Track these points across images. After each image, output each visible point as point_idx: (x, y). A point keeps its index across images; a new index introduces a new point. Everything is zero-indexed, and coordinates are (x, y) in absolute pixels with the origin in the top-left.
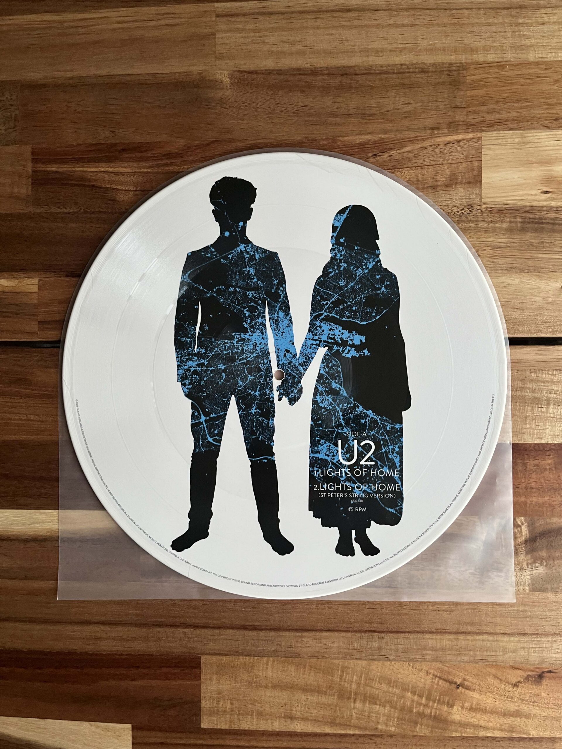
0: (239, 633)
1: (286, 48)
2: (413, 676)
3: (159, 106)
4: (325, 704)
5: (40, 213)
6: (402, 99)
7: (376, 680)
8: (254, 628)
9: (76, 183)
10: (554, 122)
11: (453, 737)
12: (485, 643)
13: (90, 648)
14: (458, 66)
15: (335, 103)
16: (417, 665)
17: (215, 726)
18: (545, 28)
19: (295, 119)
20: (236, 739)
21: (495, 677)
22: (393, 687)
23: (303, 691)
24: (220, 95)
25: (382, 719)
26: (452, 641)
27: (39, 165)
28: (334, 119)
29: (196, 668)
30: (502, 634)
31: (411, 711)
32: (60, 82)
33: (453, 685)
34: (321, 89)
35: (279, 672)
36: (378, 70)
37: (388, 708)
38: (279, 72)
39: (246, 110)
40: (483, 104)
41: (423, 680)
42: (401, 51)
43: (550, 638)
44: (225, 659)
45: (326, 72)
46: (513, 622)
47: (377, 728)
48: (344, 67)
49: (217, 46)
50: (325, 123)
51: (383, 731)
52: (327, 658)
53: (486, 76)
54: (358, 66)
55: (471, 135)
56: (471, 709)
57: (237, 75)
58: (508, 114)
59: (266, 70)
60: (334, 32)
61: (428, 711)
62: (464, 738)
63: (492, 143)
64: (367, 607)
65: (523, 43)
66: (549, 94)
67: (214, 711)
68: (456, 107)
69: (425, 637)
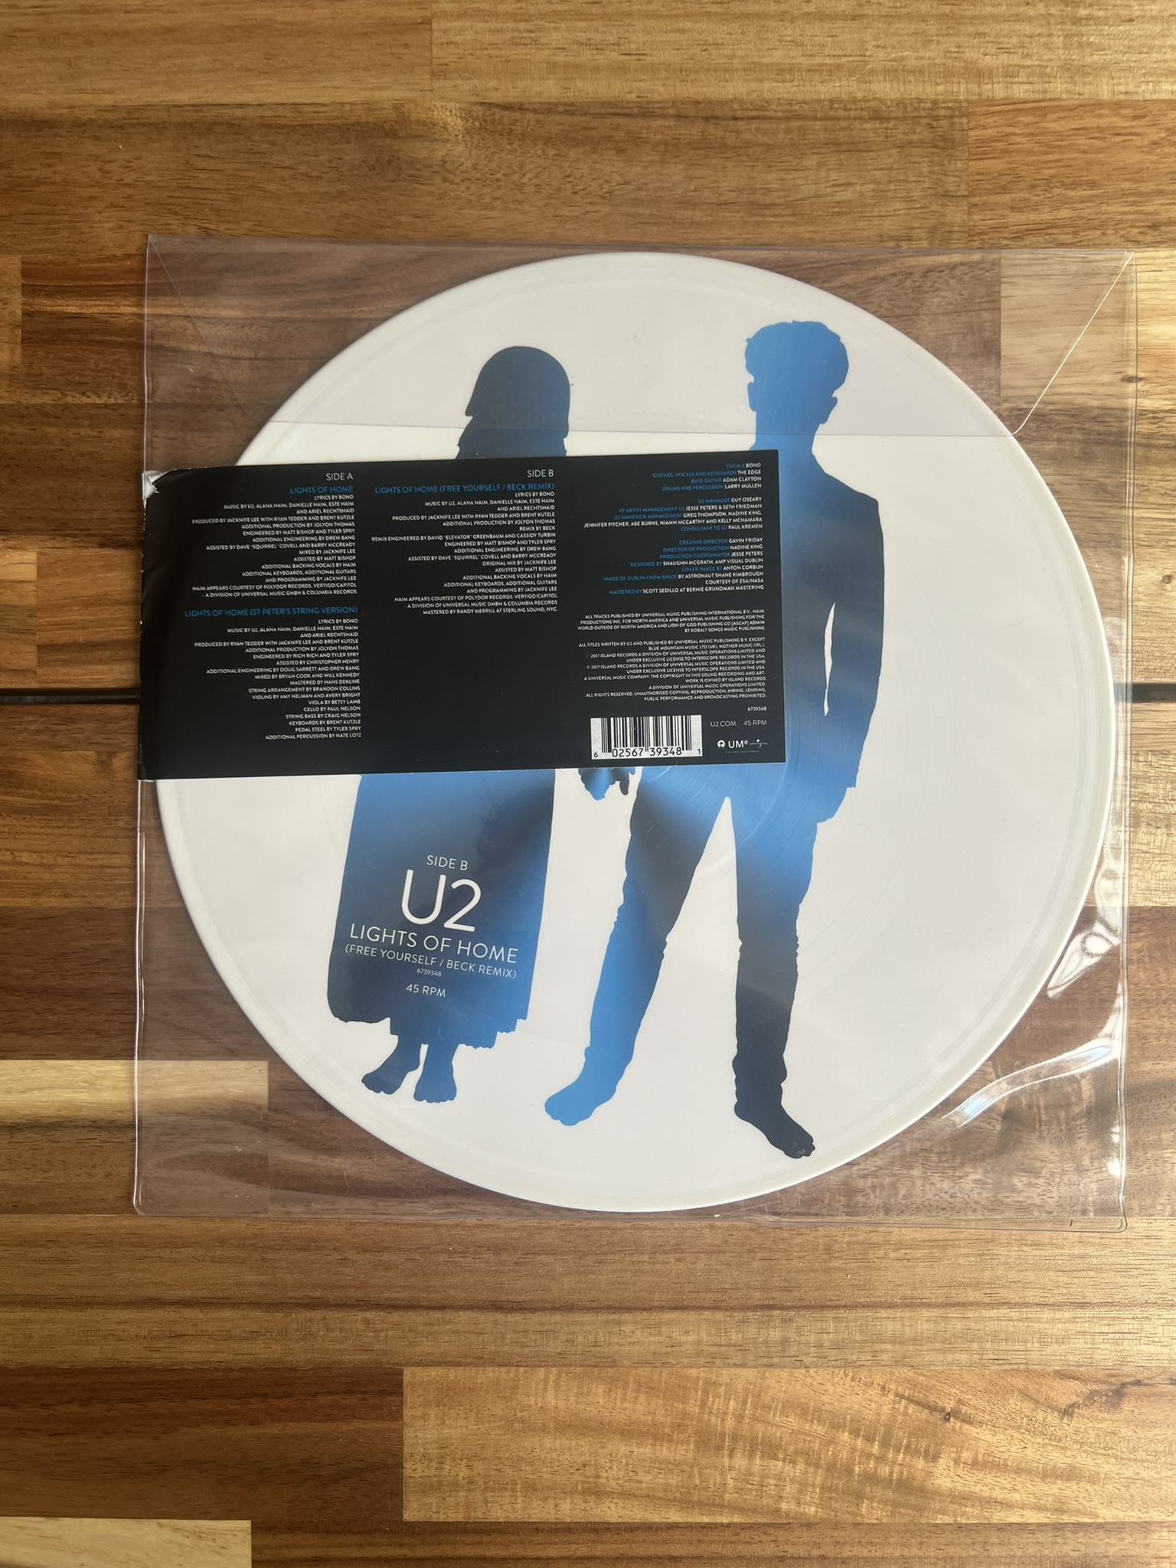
0: (486, 1320)
1: (586, 56)
2: (854, 1398)
3: (307, 175)
4: (669, 1463)
5: (42, 406)
6: (834, 175)
7: (776, 1407)
8: (518, 1307)
9: (121, 339)
10: (1151, 232)
11: (937, 1525)
12: (1004, 1323)
13: (158, 1358)
14: (949, 108)
15: (690, 178)
16: (863, 1375)
17: (435, 1516)
18: (1135, 29)
19: (606, 209)
20: (480, 1543)
21: (1025, 1395)
22: (812, 1421)
23: (623, 1435)
24: (440, 154)
25: (789, 1490)
26: (935, 1322)
27: (38, 300)
28: (689, 213)
29: (391, 1394)
30: (1037, 1304)
31: (849, 1470)
32: (86, 117)
33: (937, 1414)
34: (662, 148)
35: (572, 1399)
36: (782, 111)
37: (801, 1466)
38: (571, 109)
39: (499, 187)
40: (1004, 190)
41: (874, 1406)
42: (831, 71)
43: (1137, 1312)
44: (453, 1374)
45: (672, 111)
46: (1060, 1279)
47: (778, 1510)
48: (710, 102)
49: (434, 47)
50: (670, 221)
51: (791, 1515)
52: (673, 1366)
53: (1010, 130)
54: (741, 102)
55: (976, 257)
56: (975, 1464)
57: (479, 111)
58: (1055, 213)
59: (541, 103)
60: (688, 25)
61: (884, 1471)
62: (960, 1527)
63: (1021, 273)
64: (759, 1256)
65: (1088, 60)
66: (1140, 171)
67: (432, 1485)
68: (946, 195)
69: (878, 1315)
